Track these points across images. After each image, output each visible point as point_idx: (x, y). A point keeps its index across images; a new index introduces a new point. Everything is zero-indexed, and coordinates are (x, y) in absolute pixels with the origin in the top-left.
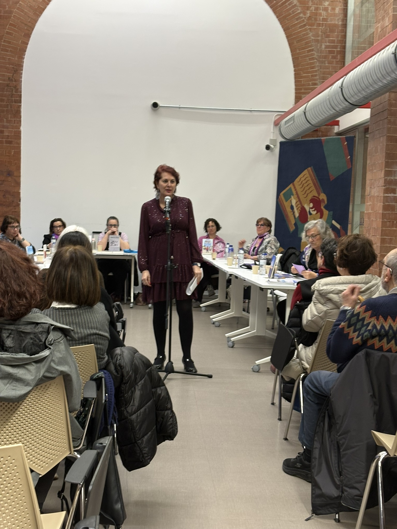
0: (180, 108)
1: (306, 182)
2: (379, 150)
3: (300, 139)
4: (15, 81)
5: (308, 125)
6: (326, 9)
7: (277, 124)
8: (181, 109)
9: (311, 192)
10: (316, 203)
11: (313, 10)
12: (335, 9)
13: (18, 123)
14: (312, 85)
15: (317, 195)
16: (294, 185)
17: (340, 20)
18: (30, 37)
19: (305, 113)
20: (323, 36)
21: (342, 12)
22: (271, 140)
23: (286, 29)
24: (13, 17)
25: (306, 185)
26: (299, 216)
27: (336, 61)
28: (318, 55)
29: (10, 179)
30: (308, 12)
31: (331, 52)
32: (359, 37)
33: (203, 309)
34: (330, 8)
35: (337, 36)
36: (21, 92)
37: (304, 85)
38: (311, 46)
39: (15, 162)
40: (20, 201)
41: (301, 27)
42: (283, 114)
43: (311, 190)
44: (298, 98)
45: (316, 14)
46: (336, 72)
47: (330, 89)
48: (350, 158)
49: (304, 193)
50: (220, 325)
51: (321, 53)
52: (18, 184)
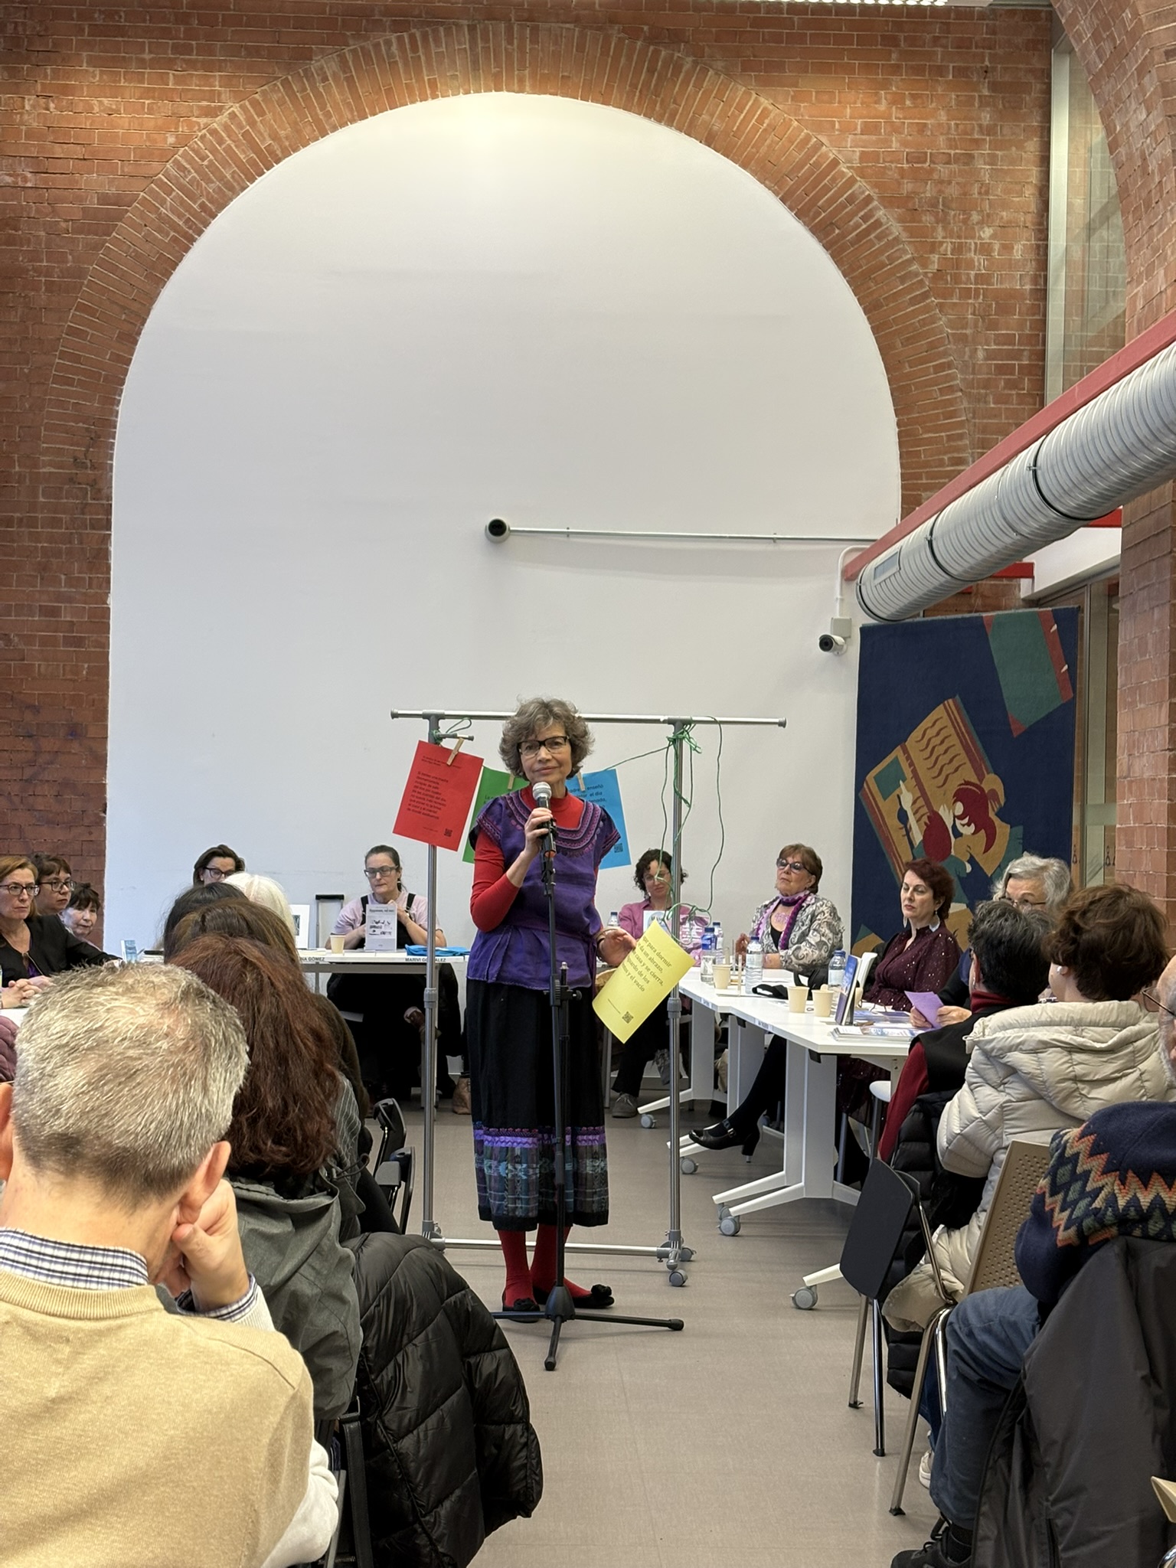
0: (568, 534)
1: (942, 742)
2: (1150, 647)
3: (920, 619)
4: (93, 467)
5: (943, 578)
6: (985, 249)
7: (850, 575)
8: (573, 539)
9: (956, 770)
10: (973, 802)
11: (949, 253)
12: (1013, 248)
13: (100, 587)
14: (952, 465)
15: (974, 779)
16: (905, 751)
17: (1027, 279)
18: (135, 342)
19: (930, 543)
20: (980, 324)
21: (1033, 256)
22: (836, 622)
23: (871, 309)
24: (87, 287)
25: (941, 749)
26: (924, 841)
27: (1018, 394)
28: (962, 380)
29: (75, 747)
30: (935, 257)
31: (1001, 370)
32: (1084, 326)
33: (646, 1121)
34: (997, 247)
35: (1021, 325)
36: (110, 498)
37: (926, 464)
38: (945, 354)
39: (91, 697)
40: (105, 812)
41: (913, 301)
42: (867, 546)
43: (955, 763)
44: (911, 502)
45: (956, 264)
46: (1018, 425)
47: (1003, 474)
48: (1068, 670)
49: (936, 774)
50: (696, 1168)
51: (973, 373)
52: (100, 761)
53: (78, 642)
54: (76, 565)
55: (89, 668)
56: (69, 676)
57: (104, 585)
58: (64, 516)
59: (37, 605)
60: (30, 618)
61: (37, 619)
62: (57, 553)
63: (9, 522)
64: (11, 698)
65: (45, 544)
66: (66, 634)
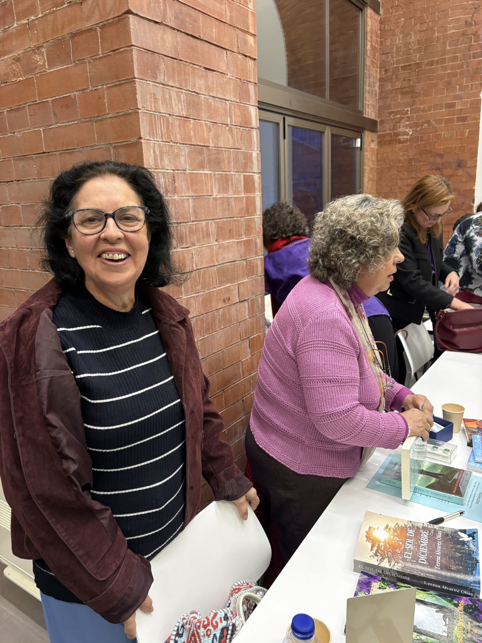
4: (476, 24)
29: (460, 172)
39: (470, 146)
52: (472, 178)
53: (464, 119)
54: (464, 79)
55: (469, 131)
56: (459, 137)
57: (479, 87)
58: (459, 54)
59: (444, 103)
60: (441, 111)
61: (444, 110)
62: (455, 75)
63: (432, 63)
64: (430, 152)
65: (449, 71)
66: (458, 116)
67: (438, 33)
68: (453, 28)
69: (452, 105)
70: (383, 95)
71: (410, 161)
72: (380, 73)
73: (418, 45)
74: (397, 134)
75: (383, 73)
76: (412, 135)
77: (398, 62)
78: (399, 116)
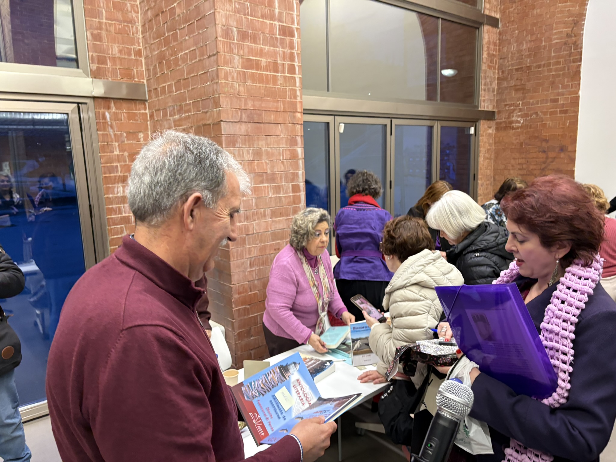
4: (575, 36)
13: (576, 87)
29: (562, 155)
36: (581, 48)
39: (571, 134)
52: (573, 161)
53: (566, 112)
54: (566, 80)
55: (569, 122)
56: (561, 126)
57: (578, 86)
58: (561, 60)
59: (549, 99)
60: (546, 105)
61: (549, 104)
62: (558, 76)
63: (539, 66)
64: (538, 137)
65: (554, 73)
66: (561, 109)
67: (544, 42)
68: (557, 39)
69: (556, 101)
70: (500, 91)
71: (521, 144)
72: (498, 73)
73: (529, 51)
74: (511, 122)
75: (501, 73)
76: (523, 123)
77: (512, 65)
78: (512, 108)
